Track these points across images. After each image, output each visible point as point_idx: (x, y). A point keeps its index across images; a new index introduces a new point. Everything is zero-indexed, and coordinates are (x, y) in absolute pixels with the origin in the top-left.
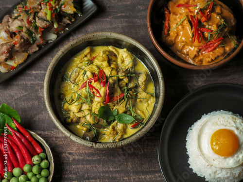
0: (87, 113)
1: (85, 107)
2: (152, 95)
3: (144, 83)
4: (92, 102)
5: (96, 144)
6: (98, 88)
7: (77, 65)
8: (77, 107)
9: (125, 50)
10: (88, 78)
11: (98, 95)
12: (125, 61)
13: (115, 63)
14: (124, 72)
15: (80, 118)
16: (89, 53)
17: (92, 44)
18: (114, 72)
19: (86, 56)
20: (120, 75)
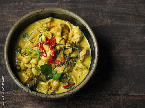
0: (33, 66)
1: (33, 61)
2: (87, 68)
3: (83, 57)
4: (40, 59)
5: (32, 91)
6: (47, 50)
7: (38, 29)
8: (27, 60)
9: (78, 27)
10: (41, 40)
11: (45, 55)
12: (75, 36)
13: (66, 35)
14: (70, 43)
15: (27, 68)
16: (49, 22)
17: (54, 16)
18: (63, 42)
19: (46, 24)
20: (67, 45)
